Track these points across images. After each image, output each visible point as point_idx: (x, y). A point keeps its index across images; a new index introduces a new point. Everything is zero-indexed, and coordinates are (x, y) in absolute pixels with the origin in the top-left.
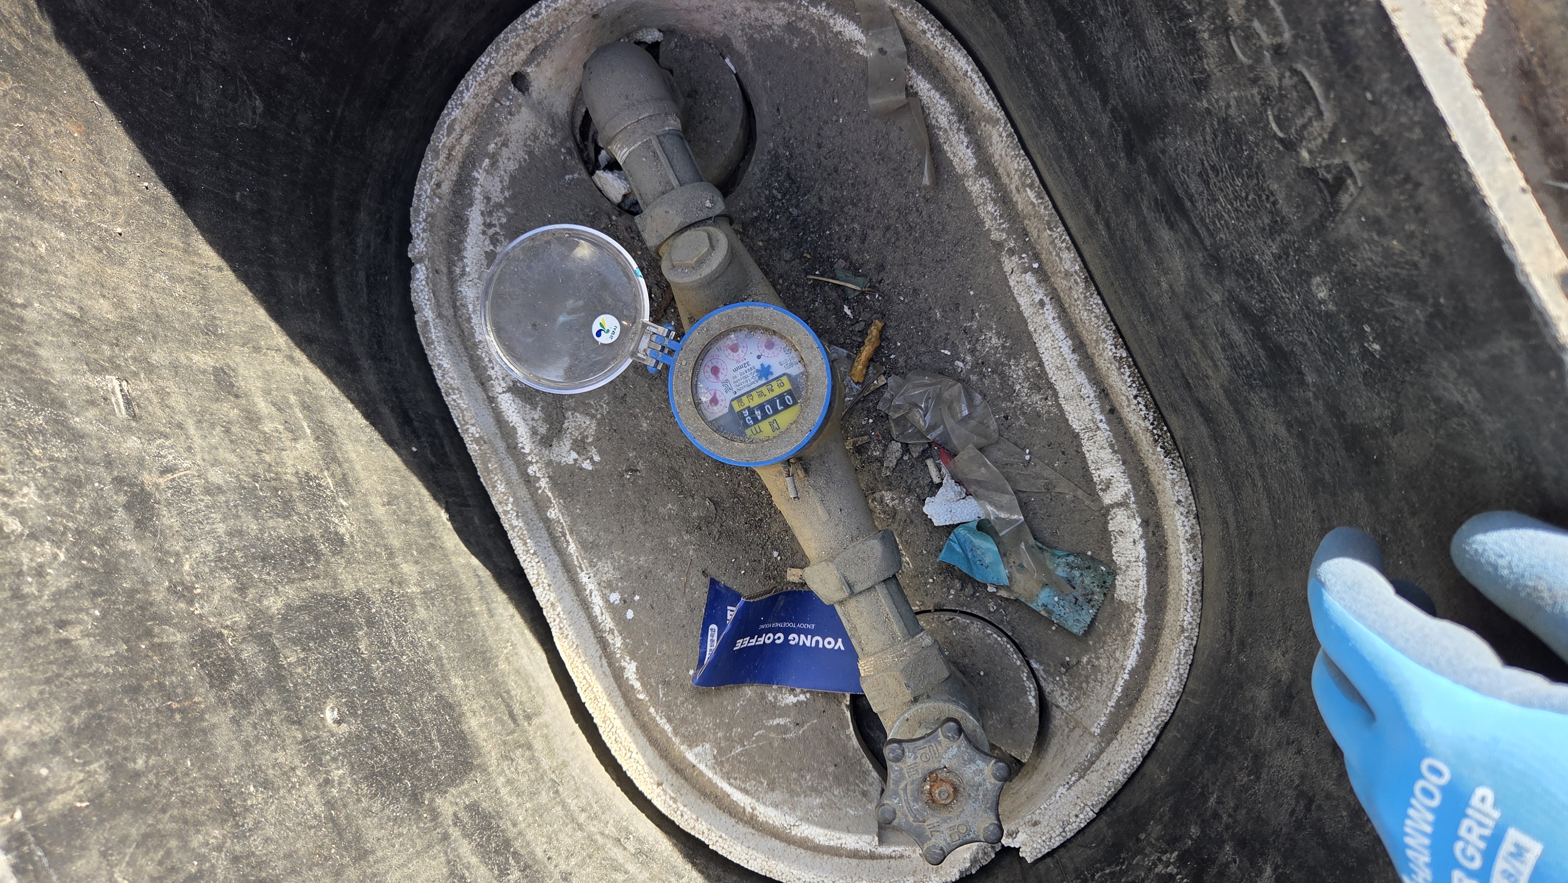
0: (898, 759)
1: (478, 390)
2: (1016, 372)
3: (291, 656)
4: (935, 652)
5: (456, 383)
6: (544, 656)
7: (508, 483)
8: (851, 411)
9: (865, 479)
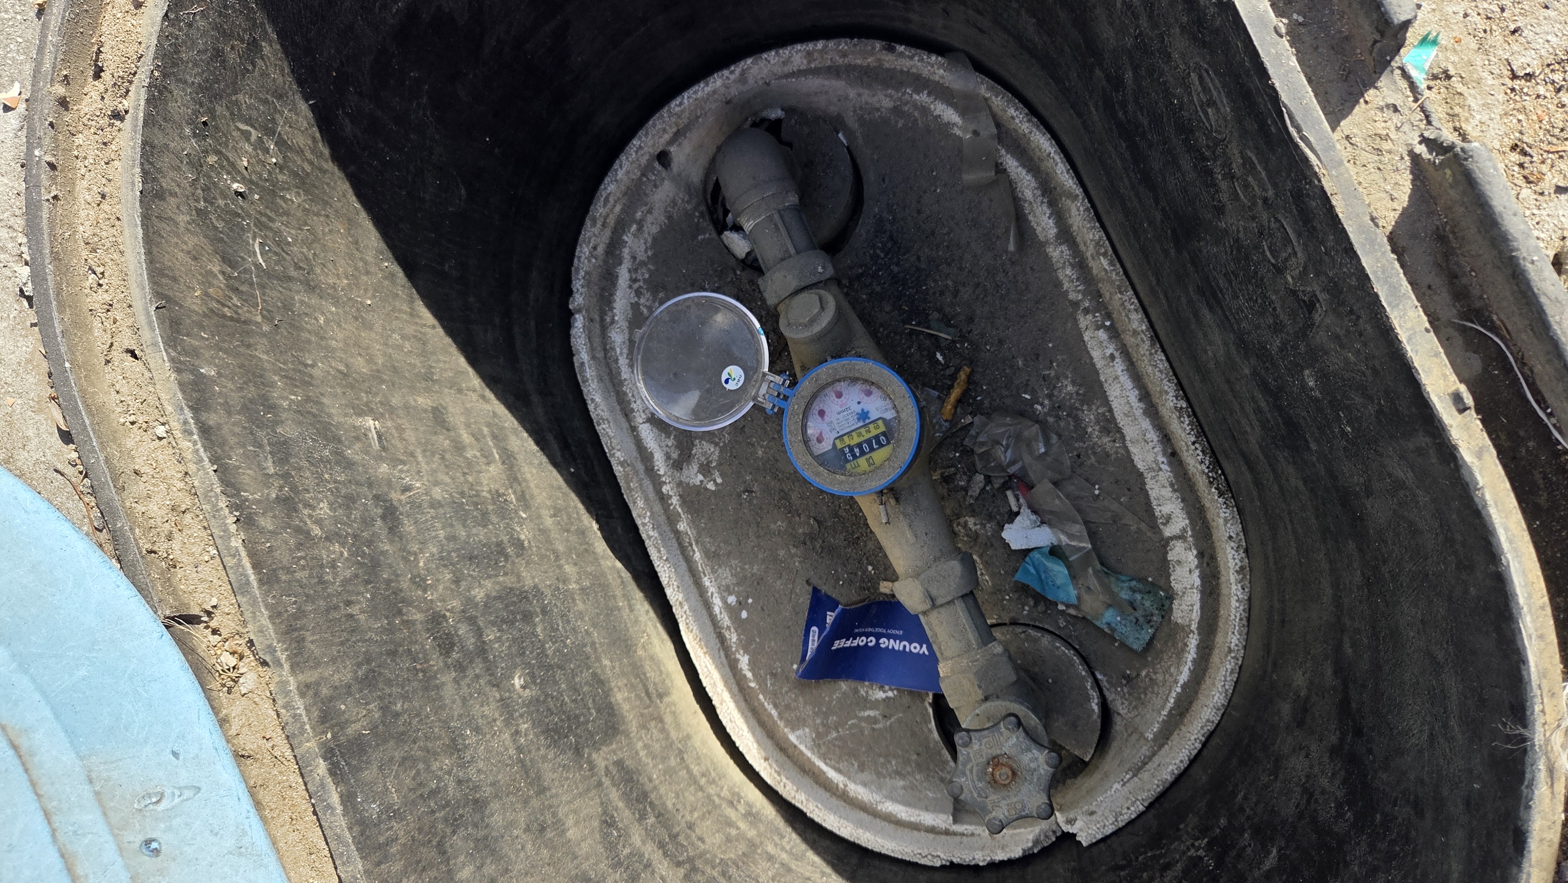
0: (966, 745)
1: (623, 420)
2: (1089, 416)
3: (490, 635)
4: (1005, 659)
5: (606, 414)
6: (672, 647)
7: (647, 499)
8: (940, 445)
9: (950, 506)
